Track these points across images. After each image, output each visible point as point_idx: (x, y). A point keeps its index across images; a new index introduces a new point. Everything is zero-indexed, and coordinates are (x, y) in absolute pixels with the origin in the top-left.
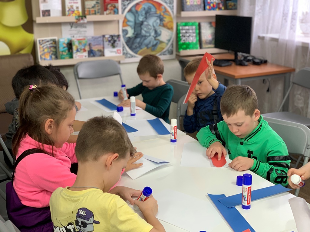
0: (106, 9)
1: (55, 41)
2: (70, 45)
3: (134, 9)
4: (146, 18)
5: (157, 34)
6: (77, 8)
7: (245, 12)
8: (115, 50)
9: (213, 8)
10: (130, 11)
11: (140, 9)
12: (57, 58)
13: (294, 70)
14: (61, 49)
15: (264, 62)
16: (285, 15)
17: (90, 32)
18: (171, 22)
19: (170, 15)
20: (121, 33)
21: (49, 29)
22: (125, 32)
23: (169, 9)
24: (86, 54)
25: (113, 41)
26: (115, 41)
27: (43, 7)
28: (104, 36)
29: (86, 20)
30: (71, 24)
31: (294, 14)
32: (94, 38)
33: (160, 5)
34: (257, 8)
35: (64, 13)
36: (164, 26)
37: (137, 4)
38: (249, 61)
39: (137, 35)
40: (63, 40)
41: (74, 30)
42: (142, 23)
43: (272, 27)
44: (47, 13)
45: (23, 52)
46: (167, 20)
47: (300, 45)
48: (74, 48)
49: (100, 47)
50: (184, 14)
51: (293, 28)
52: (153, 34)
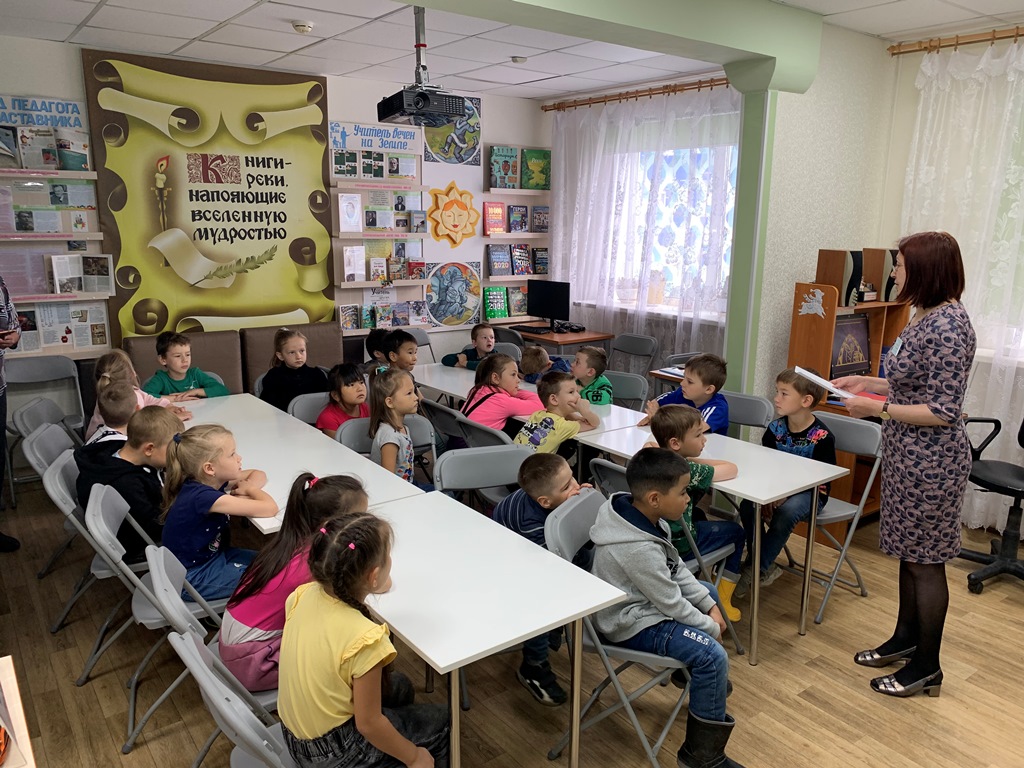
0: (411, 273)
1: (356, 308)
2: (373, 313)
3: (438, 273)
4: (451, 282)
5: (463, 300)
6: (383, 272)
7: (557, 277)
8: (420, 318)
9: (522, 272)
10: (435, 275)
11: (445, 272)
12: (358, 327)
13: (613, 336)
14: (364, 317)
15: (582, 330)
16: (602, 281)
17: (393, 298)
18: (479, 287)
19: (476, 280)
20: (425, 299)
21: (351, 294)
22: (430, 298)
23: (475, 273)
24: (390, 322)
25: (418, 308)
26: (420, 308)
27: (348, 271)
28: (408, 302)
29: (392, 285)
30: (374, 290)
31: (612, 280)
32: (398, 305)
33: (467, 268)
34: (571, 274)
35: (368, 278)
36: (470, 291)
37: (442, 267)
38: (566, 328)
39: (441, 302)
40: (367, 306)
41: (376, 297)
42: (447, 288)
43: (588, 294)
44: (352, 277)
45: (322, 321)
46: (473, 285)
47: (618, 310)
48: (378, 316)
49: (404, 315)
50: (492, 278)
51: (610, 294)
52: (458, 300)
